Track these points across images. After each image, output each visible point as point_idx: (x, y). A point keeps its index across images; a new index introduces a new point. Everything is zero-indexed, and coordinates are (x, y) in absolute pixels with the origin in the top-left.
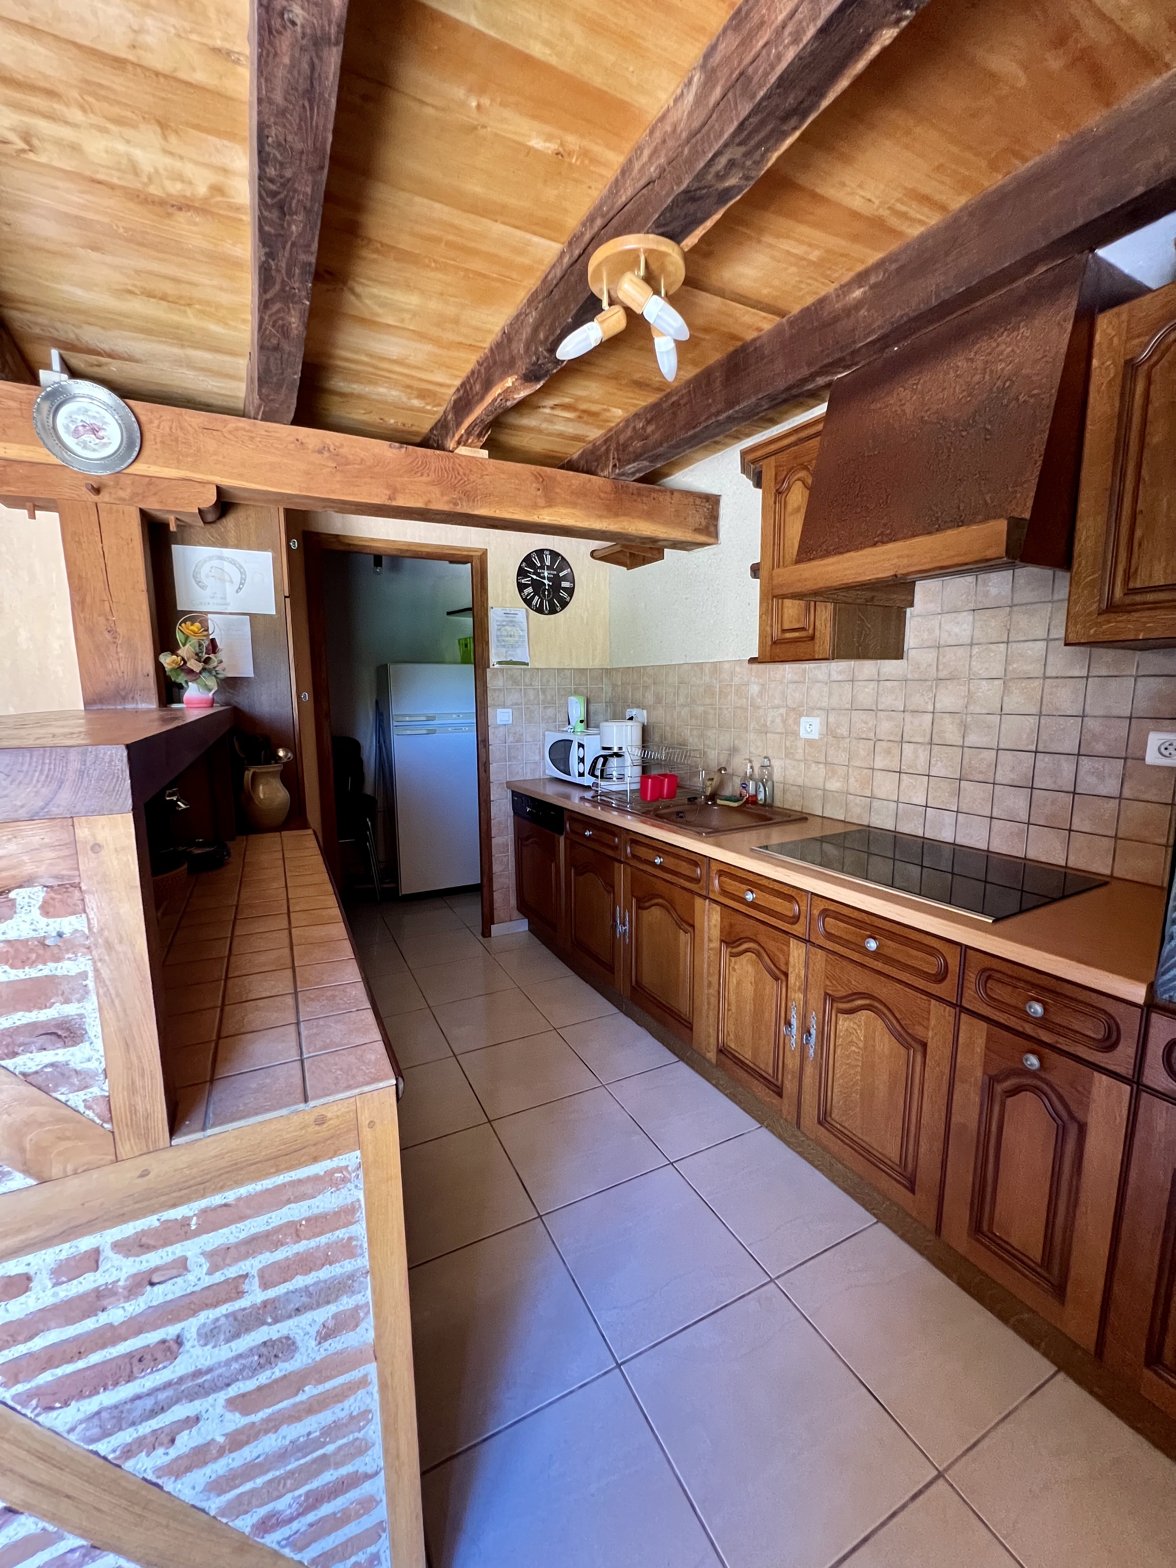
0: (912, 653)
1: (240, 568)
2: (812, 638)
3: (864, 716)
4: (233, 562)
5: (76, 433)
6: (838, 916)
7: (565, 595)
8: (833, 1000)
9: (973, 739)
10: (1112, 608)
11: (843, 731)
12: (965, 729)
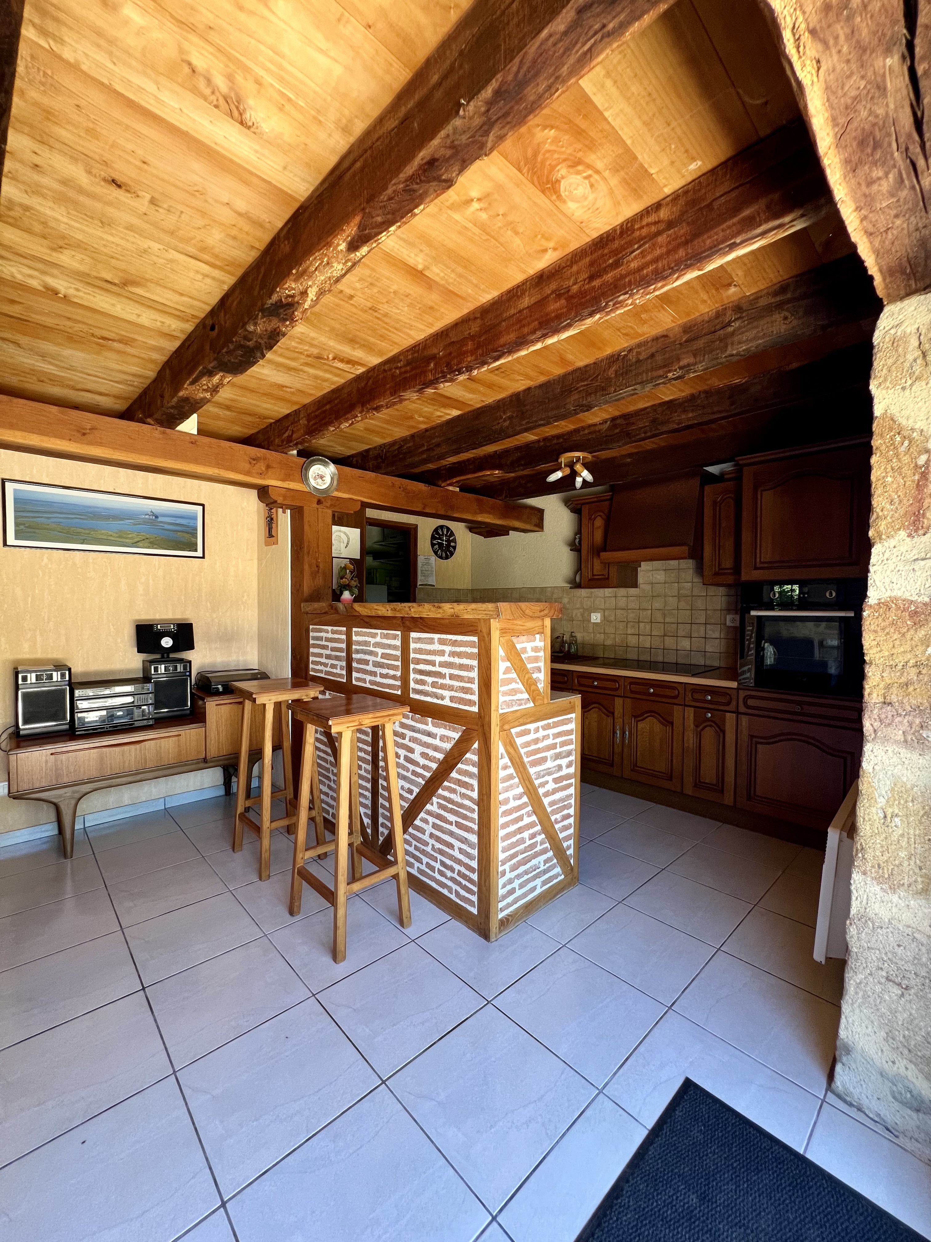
0: (641, 586)
1: (347, 536)
2: (608, 578)
3: (622, 612)
4: (345, 533)
5: (315, 479)
6: (635, 683)
7: (452, 549)
8: (635, 717)
9: (668, 620)
10: (716, 574)
11: (612, 618)
12: (664, 615)
